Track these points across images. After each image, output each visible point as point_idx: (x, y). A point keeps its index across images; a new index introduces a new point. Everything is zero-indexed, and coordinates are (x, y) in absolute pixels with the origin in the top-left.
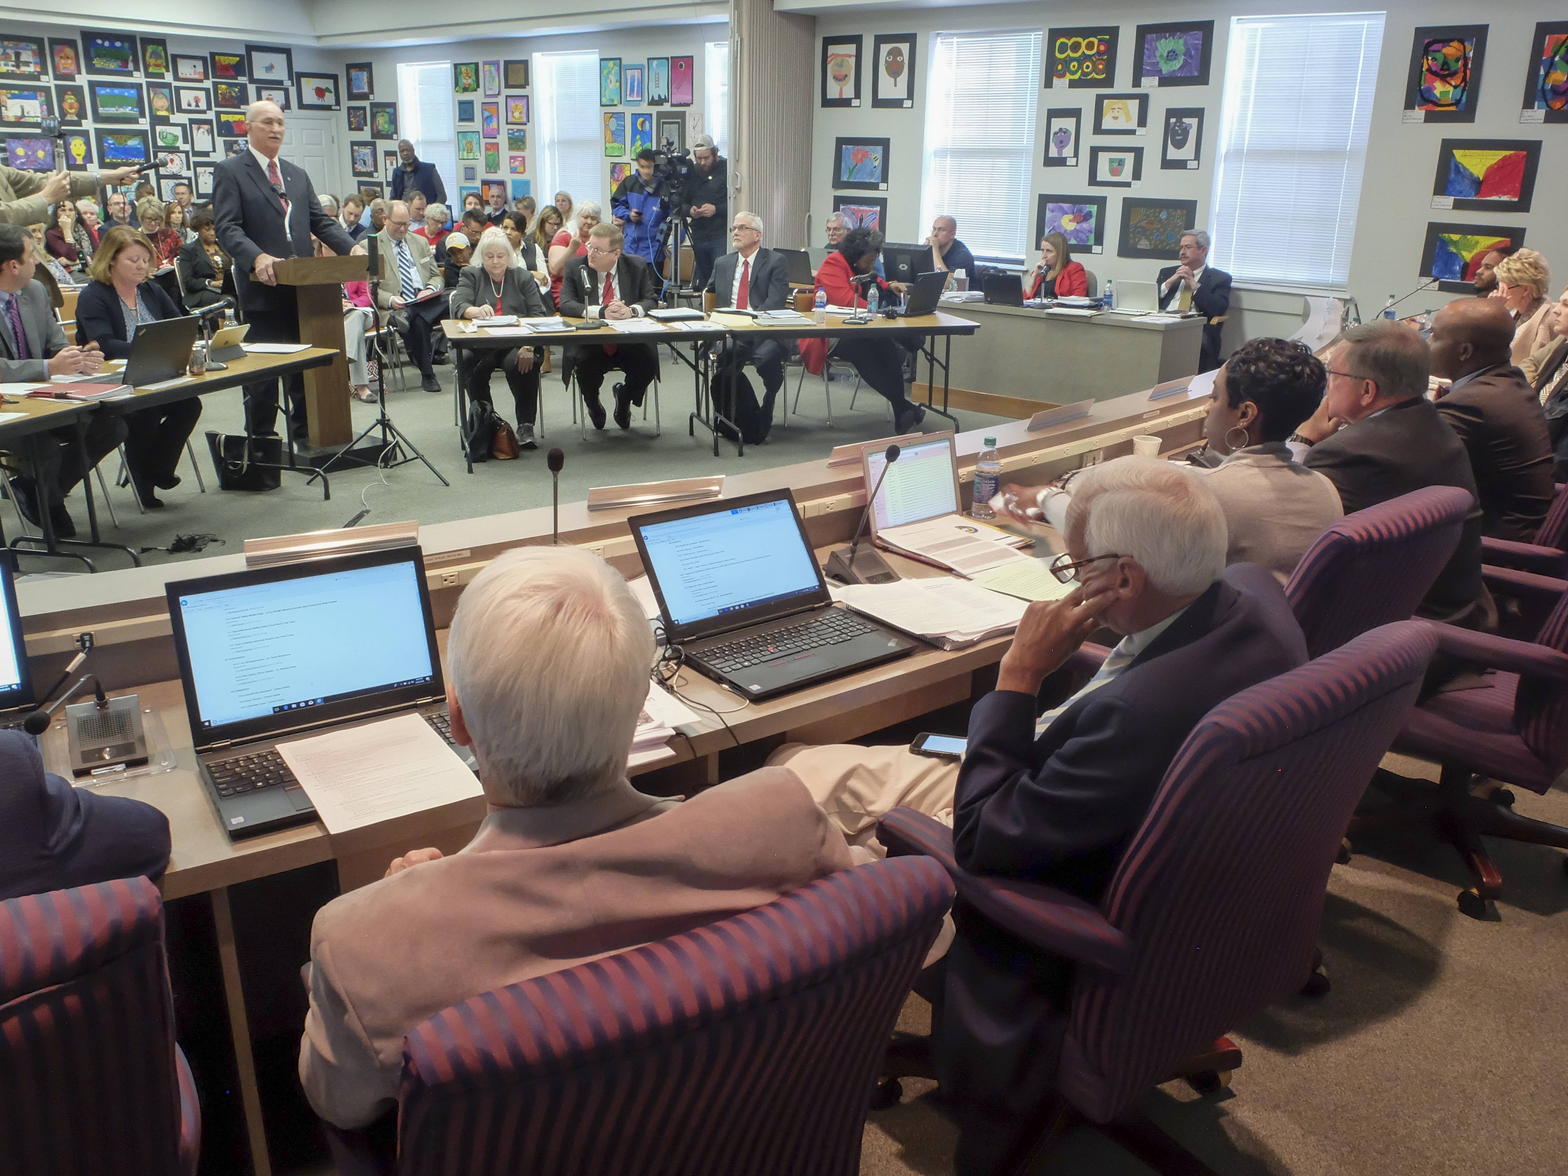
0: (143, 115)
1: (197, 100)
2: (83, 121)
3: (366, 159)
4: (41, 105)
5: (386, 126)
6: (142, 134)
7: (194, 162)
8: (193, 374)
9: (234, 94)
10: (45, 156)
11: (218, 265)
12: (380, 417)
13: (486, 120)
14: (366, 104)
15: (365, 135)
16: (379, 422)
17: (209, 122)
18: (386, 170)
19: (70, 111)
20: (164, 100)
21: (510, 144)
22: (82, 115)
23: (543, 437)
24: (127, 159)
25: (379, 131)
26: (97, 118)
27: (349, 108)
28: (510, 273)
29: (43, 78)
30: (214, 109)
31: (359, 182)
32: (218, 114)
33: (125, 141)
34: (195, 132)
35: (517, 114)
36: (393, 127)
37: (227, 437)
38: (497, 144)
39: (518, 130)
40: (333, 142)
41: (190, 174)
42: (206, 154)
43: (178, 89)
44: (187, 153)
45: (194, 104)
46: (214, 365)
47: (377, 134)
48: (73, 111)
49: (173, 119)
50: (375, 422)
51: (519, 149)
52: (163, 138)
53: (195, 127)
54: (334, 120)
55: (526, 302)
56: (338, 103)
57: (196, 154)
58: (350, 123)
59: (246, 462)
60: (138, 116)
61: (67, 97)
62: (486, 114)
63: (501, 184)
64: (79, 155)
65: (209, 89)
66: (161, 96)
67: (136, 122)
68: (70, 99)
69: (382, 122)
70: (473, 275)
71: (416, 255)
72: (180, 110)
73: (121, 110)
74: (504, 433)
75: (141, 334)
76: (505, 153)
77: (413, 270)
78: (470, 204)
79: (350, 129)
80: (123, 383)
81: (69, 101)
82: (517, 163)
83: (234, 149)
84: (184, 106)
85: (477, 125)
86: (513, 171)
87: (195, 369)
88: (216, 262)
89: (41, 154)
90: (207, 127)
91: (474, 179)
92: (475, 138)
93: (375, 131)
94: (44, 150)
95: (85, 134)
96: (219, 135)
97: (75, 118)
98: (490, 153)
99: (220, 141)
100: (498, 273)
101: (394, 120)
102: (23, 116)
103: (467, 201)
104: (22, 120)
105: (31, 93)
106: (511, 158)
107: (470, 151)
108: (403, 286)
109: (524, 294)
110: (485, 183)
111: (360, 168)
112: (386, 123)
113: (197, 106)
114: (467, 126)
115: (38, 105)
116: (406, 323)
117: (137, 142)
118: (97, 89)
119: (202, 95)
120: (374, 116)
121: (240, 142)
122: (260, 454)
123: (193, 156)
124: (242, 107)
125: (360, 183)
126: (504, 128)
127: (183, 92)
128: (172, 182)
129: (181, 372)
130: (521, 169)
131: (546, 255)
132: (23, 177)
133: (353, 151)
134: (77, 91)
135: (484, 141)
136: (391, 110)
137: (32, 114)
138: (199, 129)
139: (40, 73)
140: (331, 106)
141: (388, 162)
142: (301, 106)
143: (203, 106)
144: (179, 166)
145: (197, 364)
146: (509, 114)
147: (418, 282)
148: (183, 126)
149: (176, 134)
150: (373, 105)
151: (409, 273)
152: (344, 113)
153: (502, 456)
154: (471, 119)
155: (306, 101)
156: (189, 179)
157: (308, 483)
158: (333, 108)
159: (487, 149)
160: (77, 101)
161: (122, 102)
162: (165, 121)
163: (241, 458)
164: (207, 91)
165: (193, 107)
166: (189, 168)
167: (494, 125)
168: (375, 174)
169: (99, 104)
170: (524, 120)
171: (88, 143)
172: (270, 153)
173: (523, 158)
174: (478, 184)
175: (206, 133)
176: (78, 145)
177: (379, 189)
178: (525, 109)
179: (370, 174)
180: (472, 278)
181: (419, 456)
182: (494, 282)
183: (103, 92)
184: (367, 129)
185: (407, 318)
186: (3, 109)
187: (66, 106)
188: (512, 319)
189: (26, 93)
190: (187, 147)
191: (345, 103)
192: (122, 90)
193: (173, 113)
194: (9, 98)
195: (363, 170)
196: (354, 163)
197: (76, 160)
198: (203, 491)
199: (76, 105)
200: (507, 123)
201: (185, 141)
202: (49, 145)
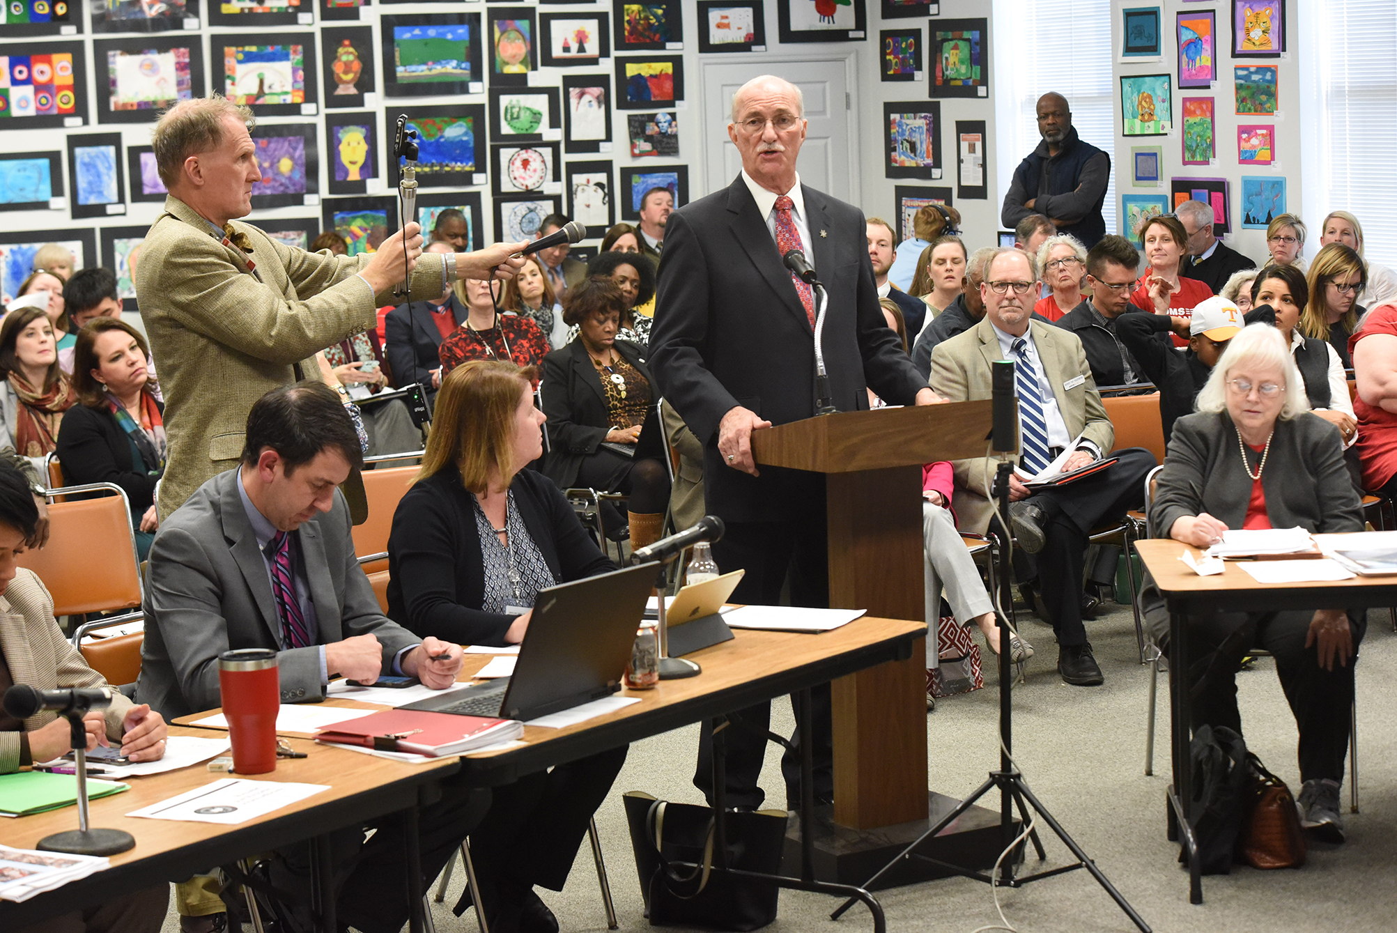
0: (477, 76)
1: (581, 39)
2: (367, 96)
3: (916, 138)
4: (295, 70)
5: (963, 69)
6: (474, 112)
7: (568, 164)
8: (634, 687)
9: (653, 21)
10: (292, 170)
11: (619, 392)
12: (997, 767)
13: (1187, 48)
14: (922, 23)
15: (917, 89)
16: (994, 779)
17: (602, 81)
18: (960, 161)
19: (345, 77)
20: (520, 42)
21: (1241, 101)
22: (365, 84)
23: (1355, 810)
24: (442, 166)
25: (947, 81)
26: (394, 87)
27: (884, 35)
28: (1284, 427)
29: (303, 17)
30: (614, 53)
31: (897, 188)
32: (620, 63)
33: (440, 129)
34: (573, 102)
35: (1256, 34)
36: (977, 69)
37: (670, 806)
38: (1212, 100)
39: (1260, 70)
40: (848, 106)
41: (559, 188)
42: (592, 146)
43: (547, 18)
44: (555, 146)
45: (574, 47)
46: (673, 665)
47: (942, 87)
48: (350, 76)
49: (538, 78)
50: (986, 778)
51: (1260, 109)
52: (513, 119)
53: (574, 92)
54: (851, 61)
55: (1317, 489)
56: (861, 23)
57: (573, 147)
58: (885, 65)
59: (708, 866)
60: (469, 79)
61: (341, 50)
62: (1187, 36)
63: (1219, 187)
64: (353, 163)
65: (606, 14)
66: (513, 35)
67: (464, 89)
68: (347, 54)
69: (955, 60)
70: (1202, 436)
71: (1055, 372)
72: (549, 61)
73: (438, 69)
74: (1274, 807)
75: (545, 609)
76: (1228, 119)
77: (1049, 407)
78: (1153, 239)
79: (885, 77)
80: (504, 715)
81: (344, 58)
82: (1254, 141)
83: (648, 132)
84: (557, 52)
85: (1166, 60)
86: (1246, 159)
87: (638, 676)
88: (616, 385)
89: (285, 165)
90: (597, 91)
91: (1156, 178)
92: (1160, 88)
93: (939, 81)
94: (292, 158)
95: (367, 121)
96: (619, 107)
97: (353, 91)
98: (1192, 120)
99: (620, 118)
100: (1255, 425)
101: (980, 57)
102: (261, 93)
103: (1147, 235)
104: (260, 102)
105: (278, 48)
106: (1243, 129)
107: (1149, 116)
108: (1026, 439)
109: (1315, 471)
110: (1181, 186)
111: (903, 159)
112: (962, 62)
113: (581, 49)
114: (1143, 63)
115: (289, 71)
116: (1037, 531)
117: (463, 130)
118: (397, 30)
119: (592, 27)
120: (936, 49)
121: (660, 117)
122: (737, 849)
123: (567, 151)
124: (669, 45)
125: (901, 192)
126: (1227, 65)
127: (555, 25)
128: (522, 207)
129: (611, 683)
130: (1264, 154)
131: (1347, 364)
132: (314, 265)
133: (888, 124)
134: (361, 37)
135: (1179, 95)
136: (975, 35)
137: (277, 89)
138: (581, 95)
139: (299, 9)
140: (845, 32)
141: (965, 146)
142: (787, 35)
143: (592, 48)
144: (539, 173)
145: (642, 666)
146: (1240, 35)
147: (1058, 433)
148: (552, 92)
149: (536, 108)
150: (935, 26)
151: (1040, 411)
152: (872, 46)
153: (1268, 861)
154: (1154, 49)
155: (796, 24)
156: (556, 199)
157: (835, 917)
158: (851, 35)
159: (1186, 112)
160: (359, 57)
161: (439, 53)
162: (518, 85)
163: (699, 858)
164: (602, 17)
165: (574, 53)
166: (557, 178)
167: (1205, 60)
168: (936, 173)
169: (397, 59)
170: (1274, 46)
171: (371, 139)
172: (776, 183)
173: (1271, 129)
174: (1165, 188)
175: (595, 103)
176: (354, 144)
177: (941, 203)
178: (1277, 23)
179: (924, 173)
180: (1201, 445)
181: (1084, 863)
182: (1245, 446)
183: (407, 35)
184: (922, 76)
185: (1037, 521)
186: (228, 82)
187: (338, 68)
188: (1297, 537)
189: (269, 49)
190: (557, 135)
191: (876, 23)
192: (442, 29)
193: (534, 68)
194: (240, 62)
195: (910, 163)
196: (890, 147)
197: (346, 172)
198: (613, 926)
199: (357, 66)
200: (1235, 55)
201: (554, 124)
202: (301, 146)
